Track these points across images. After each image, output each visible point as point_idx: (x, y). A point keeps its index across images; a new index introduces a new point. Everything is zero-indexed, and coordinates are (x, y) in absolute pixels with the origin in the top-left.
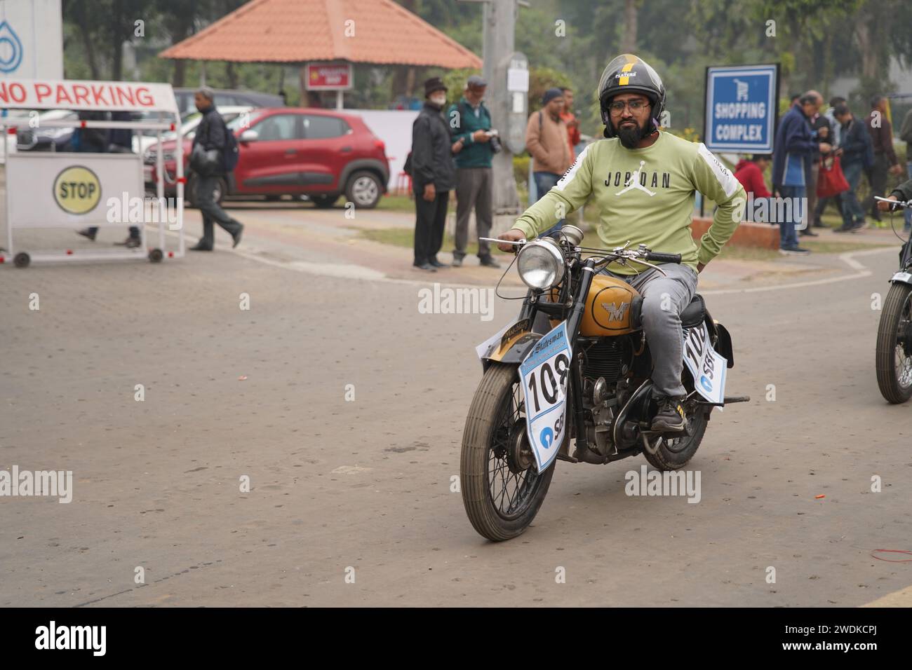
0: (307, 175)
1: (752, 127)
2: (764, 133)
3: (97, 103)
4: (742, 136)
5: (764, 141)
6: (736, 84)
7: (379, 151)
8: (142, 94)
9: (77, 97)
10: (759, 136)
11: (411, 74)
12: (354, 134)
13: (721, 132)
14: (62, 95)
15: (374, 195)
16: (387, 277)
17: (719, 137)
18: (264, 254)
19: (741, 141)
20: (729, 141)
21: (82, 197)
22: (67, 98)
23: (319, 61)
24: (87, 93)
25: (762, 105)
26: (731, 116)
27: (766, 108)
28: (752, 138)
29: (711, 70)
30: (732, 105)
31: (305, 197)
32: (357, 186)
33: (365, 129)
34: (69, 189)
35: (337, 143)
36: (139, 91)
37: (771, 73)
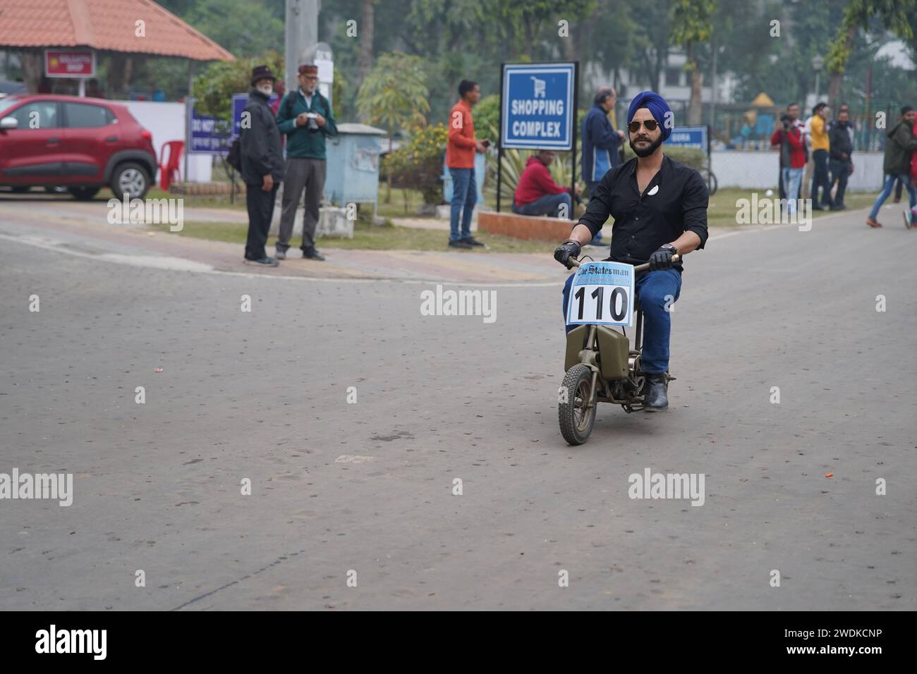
0: (71, 165)
1: (550, 124)
2: (562, 130)
4: (539, 133)
5: (562, 138)
6: (533, 82)
7: (145, 141)
10: (557, 133)
12: (119, 124)
13: (518, 128)
15: (142, 187)
16: (215, 269)
17: (516, 133)
18: (66, 246)
19: (539, 137)
20: (526, 137)
23: (60, 47)
25: (560, 102)
26: (528, 113)
27: (565, 106)
28: (550, 135)
29: (506, 66)
30: (529, 102)
31: (59, 189)
32: (123, 178)
33: (131, 119)
35: (103, 133)
37: (569, 71)
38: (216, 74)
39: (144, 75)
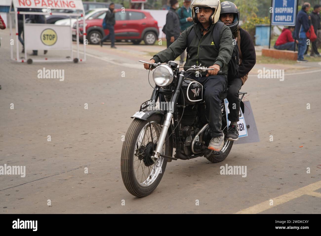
0: (131, 33)
1: (288, 16)
2: (292, 18)
3: (56, 6)
4: (284, 19)
5: (292, 21)
6: (283, 1)
7: (156, 25)
9: (49, 4)
10: (290, 20)
12: (147, 18)
15: (154, 40)
17: (276, 20)
19: (284, 21)
20: (280, 21)
21: (50, 39)
24: (53, 3)
25: (292, 8)
26: (281, 12)
28: (288, 20)
30: (281, 8)
31: (129, 41)
32: (148, 37)
33: (151, 17)
34: (46, 37)
35: (141, 22)
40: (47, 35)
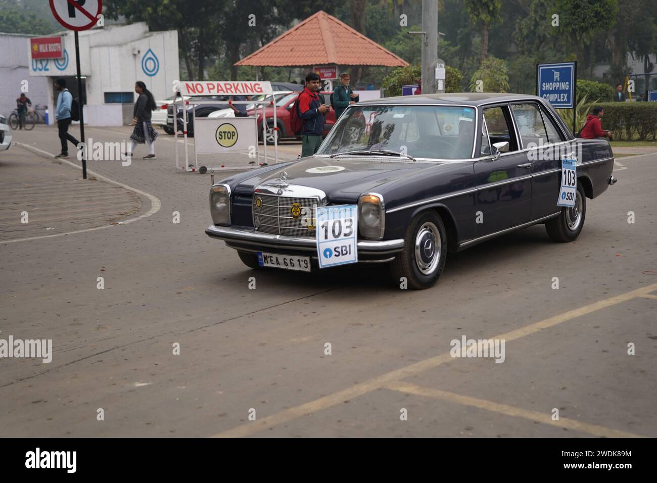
1: (562, 95)
2: (568, 97)
3: (236, 92)
4: (557, 99)
5: (568, 102)
6: (553, 72)
8: (257, 87)
9: (227, 89)
10: (566, 99)
11: (360, 70)
14: (220, 88)
19: (556, 102)
21: (229, 139)
22: (222, 90)
23: (320, 65)
24: (231, 87)
25: (567, 83)
26: (551, 89)
27: (570, 85)
28: (562, 100)
29: (540, 65)
30: (551, 84)
34: (223, 135)
36: (255, 85)
37: (572, 66)
38: (395, 75)
39: (368, 75)
40: (225, 132)
